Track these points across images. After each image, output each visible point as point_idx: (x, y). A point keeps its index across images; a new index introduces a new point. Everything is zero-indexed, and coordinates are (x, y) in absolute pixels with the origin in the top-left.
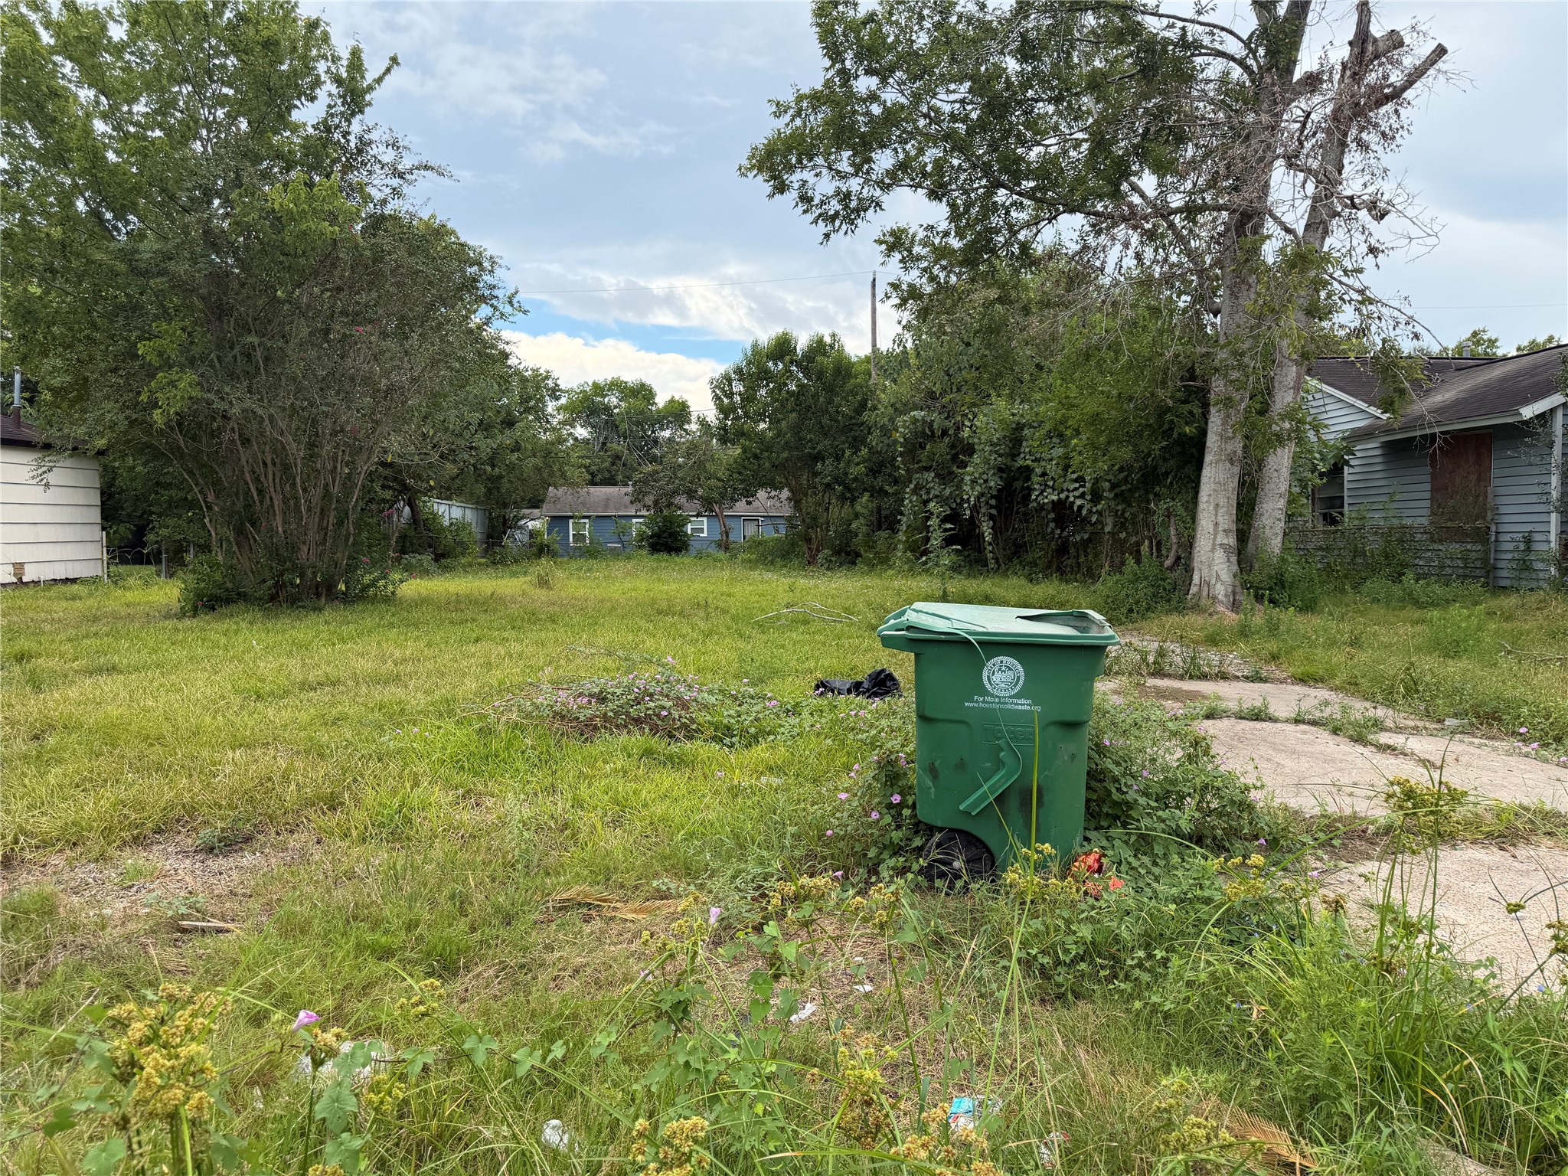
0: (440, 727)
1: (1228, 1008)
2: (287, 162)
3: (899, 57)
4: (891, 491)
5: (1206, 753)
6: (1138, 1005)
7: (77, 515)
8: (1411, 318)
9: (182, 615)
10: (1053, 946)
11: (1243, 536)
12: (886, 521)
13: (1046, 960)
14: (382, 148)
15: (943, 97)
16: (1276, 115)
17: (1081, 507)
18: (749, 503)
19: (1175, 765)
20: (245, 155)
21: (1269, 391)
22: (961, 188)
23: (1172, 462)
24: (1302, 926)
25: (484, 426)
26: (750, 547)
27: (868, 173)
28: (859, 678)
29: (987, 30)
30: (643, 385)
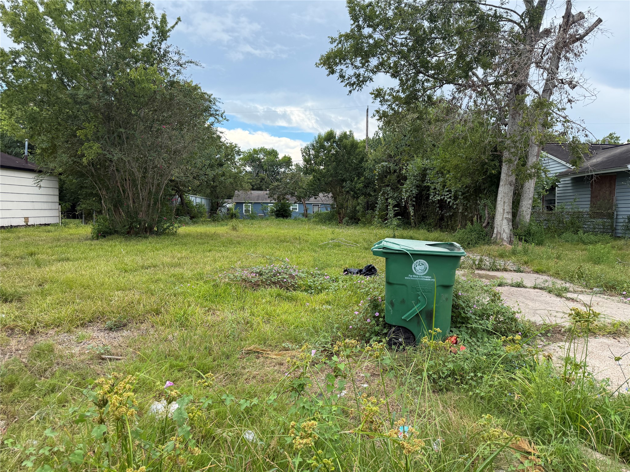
0: (198, 284)
1: (506, 396)
2: (136, 59)
3: (381, 21)
4: (373, 194)
5: (499, 299)
6: (471, 393)
7: (50, 199)
8: (585, 128)
9: (92, 239)
10: (438, 371)
11: (514, 214)
12: (371, 206)
13: (435, 376)
14: (174, 54)
15: (398, 36)
16: (532, 46)
17: (449, 202)
18: (316, 198)
19: (486, 303)
20: (120, 57)
21: (527, 157)
22: (405, 73)
23: (487, 185)
24: (535, 366)
25: (211, 166)
26: (316, 216)
27: (367, 67)
28: (361, 268)
29: (416, 10)
30: (273, 150)
